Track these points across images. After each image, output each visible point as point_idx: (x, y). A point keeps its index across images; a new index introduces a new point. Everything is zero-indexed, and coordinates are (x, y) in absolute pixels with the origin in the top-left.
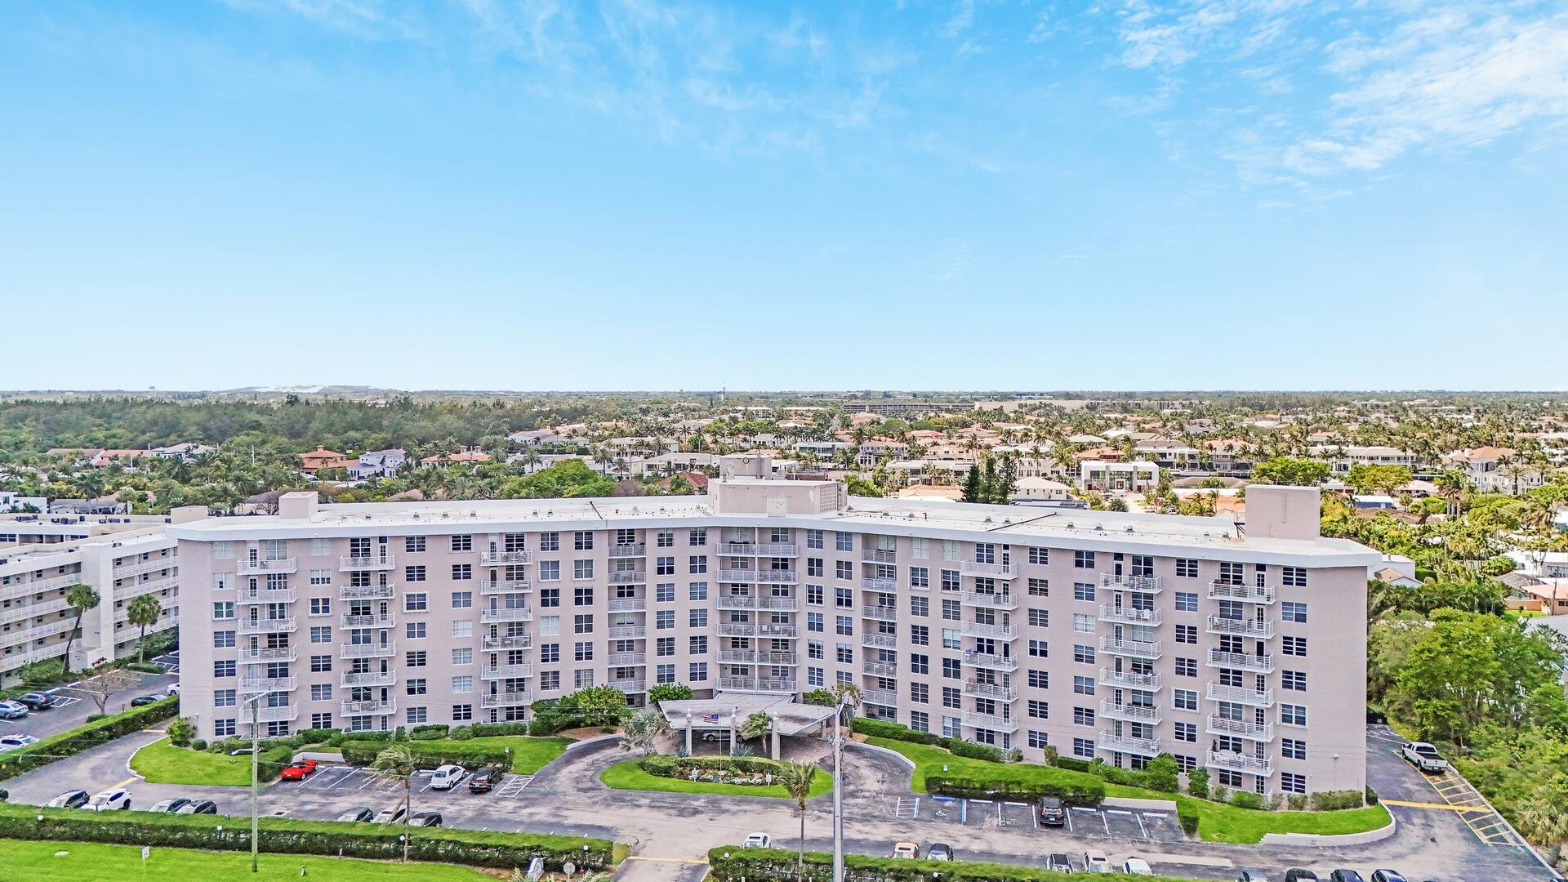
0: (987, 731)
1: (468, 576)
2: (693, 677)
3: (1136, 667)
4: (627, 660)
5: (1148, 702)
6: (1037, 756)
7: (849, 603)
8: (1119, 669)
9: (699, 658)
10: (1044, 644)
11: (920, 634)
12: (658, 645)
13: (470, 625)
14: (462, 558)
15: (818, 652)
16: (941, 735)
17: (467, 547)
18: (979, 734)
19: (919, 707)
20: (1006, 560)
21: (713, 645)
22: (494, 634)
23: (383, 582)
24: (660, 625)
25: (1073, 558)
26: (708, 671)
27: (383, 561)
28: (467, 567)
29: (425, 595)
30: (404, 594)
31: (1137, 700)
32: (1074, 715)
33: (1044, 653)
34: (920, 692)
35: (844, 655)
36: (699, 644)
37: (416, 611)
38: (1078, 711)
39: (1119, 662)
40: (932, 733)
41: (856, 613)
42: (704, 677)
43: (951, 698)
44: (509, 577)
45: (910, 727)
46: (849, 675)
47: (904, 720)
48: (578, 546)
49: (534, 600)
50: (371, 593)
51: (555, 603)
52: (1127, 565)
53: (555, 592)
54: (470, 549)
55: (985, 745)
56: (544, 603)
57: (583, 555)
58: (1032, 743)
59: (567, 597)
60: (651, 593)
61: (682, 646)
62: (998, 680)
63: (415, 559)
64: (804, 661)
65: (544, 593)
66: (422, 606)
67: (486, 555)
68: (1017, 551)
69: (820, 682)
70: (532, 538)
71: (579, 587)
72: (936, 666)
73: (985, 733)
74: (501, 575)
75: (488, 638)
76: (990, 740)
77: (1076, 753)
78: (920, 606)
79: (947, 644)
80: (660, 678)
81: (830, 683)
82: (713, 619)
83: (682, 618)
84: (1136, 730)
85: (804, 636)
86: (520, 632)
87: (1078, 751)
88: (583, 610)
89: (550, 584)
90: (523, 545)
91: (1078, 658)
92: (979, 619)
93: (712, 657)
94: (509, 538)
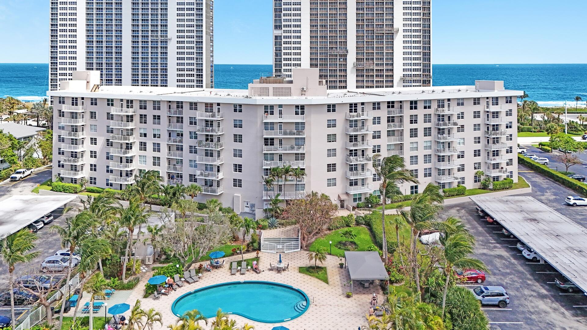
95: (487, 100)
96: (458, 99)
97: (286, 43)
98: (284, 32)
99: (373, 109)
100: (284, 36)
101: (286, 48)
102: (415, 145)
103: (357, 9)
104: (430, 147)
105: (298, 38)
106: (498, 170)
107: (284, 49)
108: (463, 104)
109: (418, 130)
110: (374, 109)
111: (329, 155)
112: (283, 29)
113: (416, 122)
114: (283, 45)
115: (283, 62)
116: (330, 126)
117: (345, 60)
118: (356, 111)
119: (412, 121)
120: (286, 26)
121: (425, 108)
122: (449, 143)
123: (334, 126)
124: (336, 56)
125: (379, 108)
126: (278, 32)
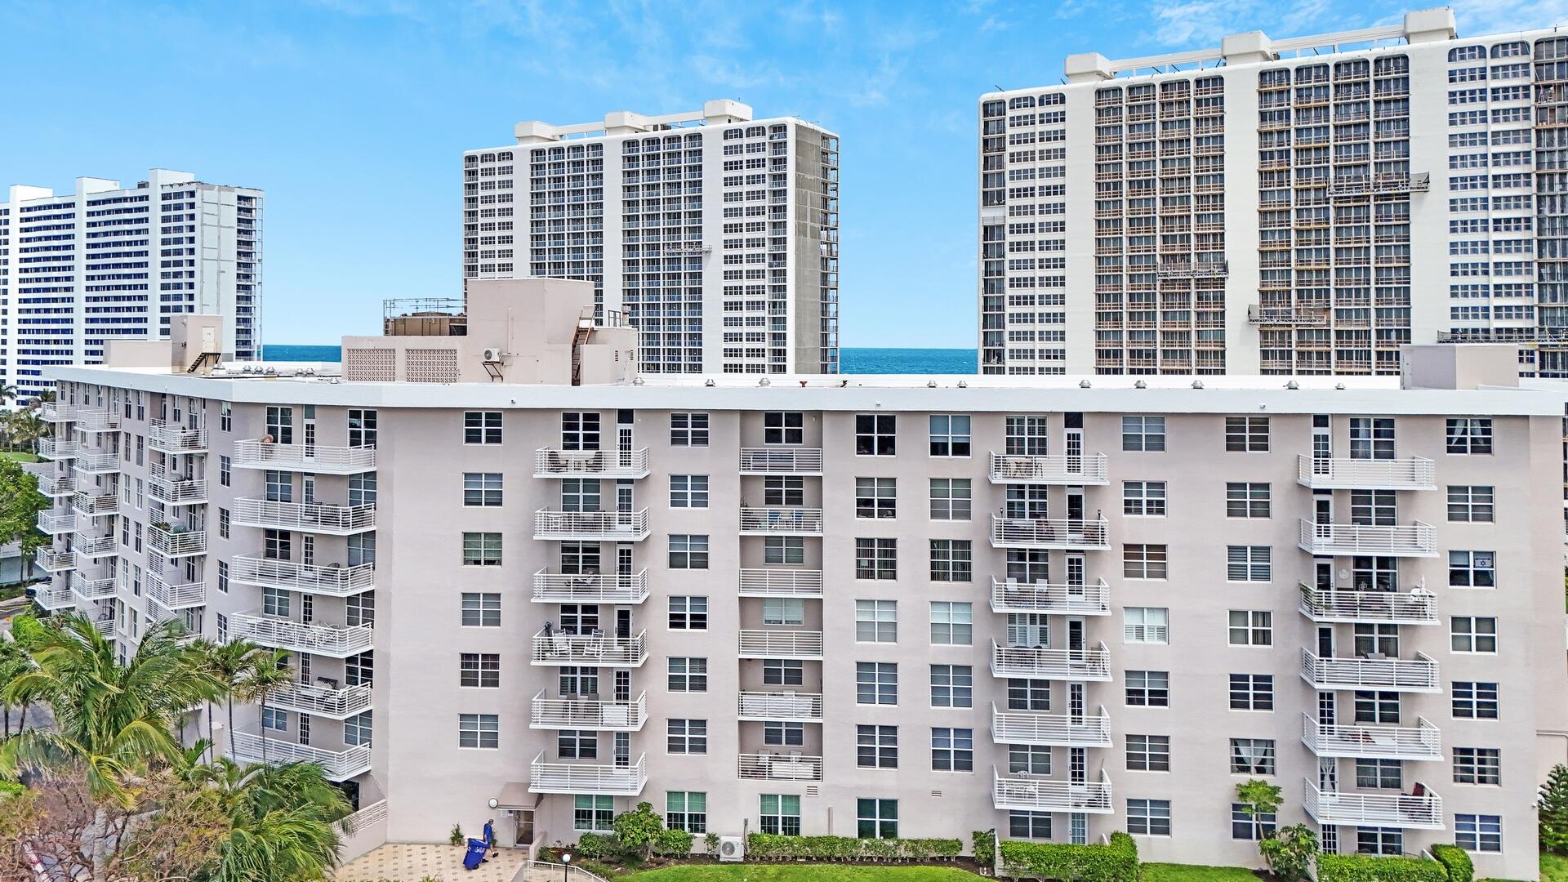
95: (1321, 431)
96: (1128, 417)
97: (1017, 247)
98: (1011, 214)
99: (674, 442)
100: (1012, 226)
101: (1016, 265)
102: (882, 616)
103: (1263, 116)
104: (964, 633)
105: (1055, 230)
106: (1395, 796)
107: (1011, 268)
108: (1157, 444)
109: (899, 545)
110: (678, 439)
111: (469, 619)
112: (1009, 202)
113: (888, 508)
114: (1009, 256)
115: (1009, 310)
116: (473, 498)
117: (1220, 298)
118: (592, 442)
119: (870, 502)
120: (1017, 193)
121: (938, 449)
122: (1075, 626)
123: (495, 500)
124: (1186, 283)
125: (701, 439)
126: (993, 214)
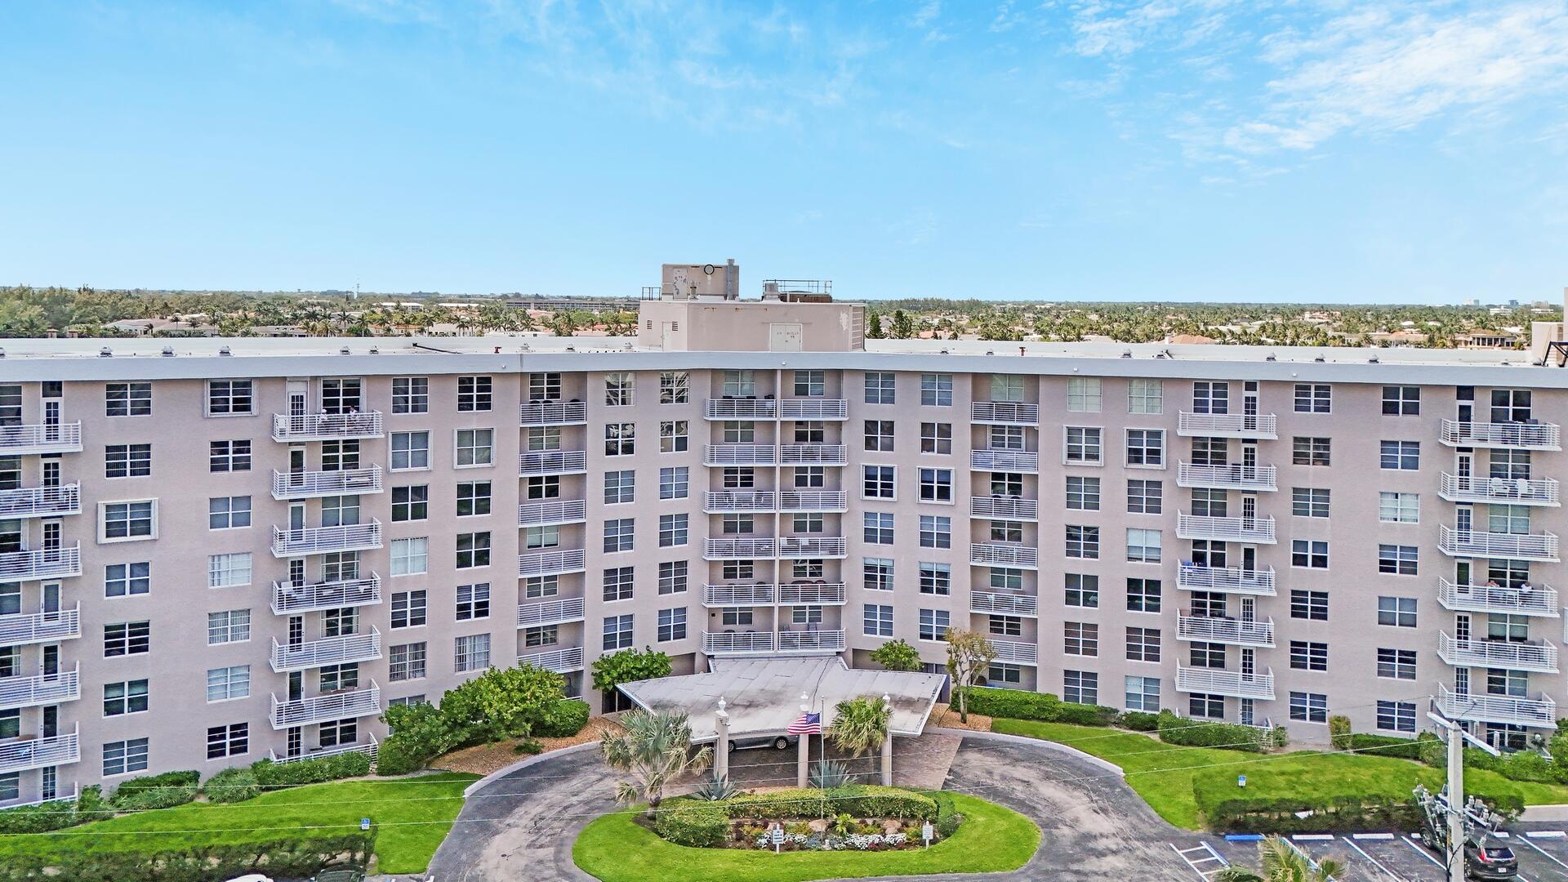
0: (1211, 697)
1: (243, 465)
2: (663, 636)
3: (1496, 576)
4: (547, 612)
5: (1519, 633)
6: (1311, 736)
7: (944, 493)
8: (1463, 579)
9: (674, 600)
10: (1321, 546)
11: (1083, 540)
12: (606, 581)
13: (244, 562)
14: (231, 426)
15: (883, 578)
16: (1124, 710)
17: (243, 405)
18: (1196, 703)
19: (1080, 662)
20: (1250, 405)
21: (697, 576)
22: (297, 577)
23: (51, 476)
24: (610, 546)
25: (1379, 398)
26: (689, 623)
27: (52, 436)
28: (243, 446)
29: (148, 505)
30: (102, 504)
31: (1497, 632)
32: (1376, 662)
33: (1320, 562)
34: (1081, 639)
35: (933, 581)
36: (673, 575)
37: (129, 538)
38: (1385, 655)
39: (1463, 568)
40: (1106, 705)
41: (959, 510)
42: (681, 633)
43: (1142, 644)
44: (329, 464)
45: (1061, 698)
46: (943, 615)
47: (1050, 685)
48: (465, 404)
49: (379, 509)
50: (25, 505)
51: (420, 512)
52: (1482, 406)
53: (421, 491)
54: (248, 409)
55: (1205, 720)
56: (399, 514)
57: (475, 420)
58: (1297, 713)
59: (443, 500)
60: (595, 488)
61: (646, 580)
62: (1232, 609)
63: (128, 430)
64: (858, 596)
65: (399, 493)
66: (143, 527)
67: (284, 421)
68: (1272, 392)
69: (887, 629)
70: (377, 386)
71: (465, 481)
72: (1112, 592)
73: (1207, 700)
74: (313, 459)
75: (287, 587)
76: (1216, 711)
77: (1380, 726)
78: (1082, 493)
79: (1134, 554)
80: (609, 642)
81: (906, 630)
82: (698, 529)
83: (647, 532)
84: (1496, 682)
85: (857, 552)
86: (349, 573)
87: (1384, 723)
88: (474, 523)
89: (409, 477)
90: (357, 402)
91: (1387, 566)
92: (1198, 509)
93: (695, 598)
94: (330, 389)
